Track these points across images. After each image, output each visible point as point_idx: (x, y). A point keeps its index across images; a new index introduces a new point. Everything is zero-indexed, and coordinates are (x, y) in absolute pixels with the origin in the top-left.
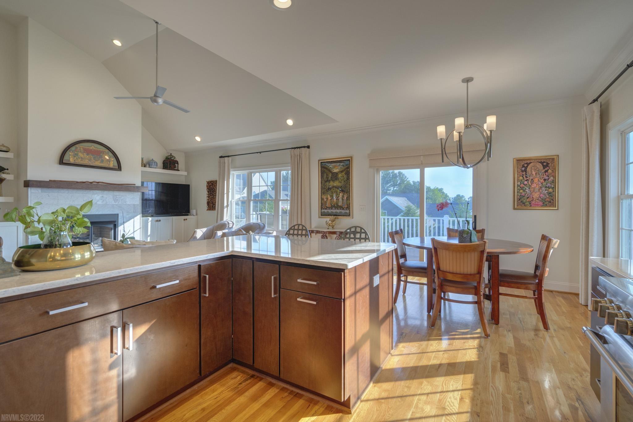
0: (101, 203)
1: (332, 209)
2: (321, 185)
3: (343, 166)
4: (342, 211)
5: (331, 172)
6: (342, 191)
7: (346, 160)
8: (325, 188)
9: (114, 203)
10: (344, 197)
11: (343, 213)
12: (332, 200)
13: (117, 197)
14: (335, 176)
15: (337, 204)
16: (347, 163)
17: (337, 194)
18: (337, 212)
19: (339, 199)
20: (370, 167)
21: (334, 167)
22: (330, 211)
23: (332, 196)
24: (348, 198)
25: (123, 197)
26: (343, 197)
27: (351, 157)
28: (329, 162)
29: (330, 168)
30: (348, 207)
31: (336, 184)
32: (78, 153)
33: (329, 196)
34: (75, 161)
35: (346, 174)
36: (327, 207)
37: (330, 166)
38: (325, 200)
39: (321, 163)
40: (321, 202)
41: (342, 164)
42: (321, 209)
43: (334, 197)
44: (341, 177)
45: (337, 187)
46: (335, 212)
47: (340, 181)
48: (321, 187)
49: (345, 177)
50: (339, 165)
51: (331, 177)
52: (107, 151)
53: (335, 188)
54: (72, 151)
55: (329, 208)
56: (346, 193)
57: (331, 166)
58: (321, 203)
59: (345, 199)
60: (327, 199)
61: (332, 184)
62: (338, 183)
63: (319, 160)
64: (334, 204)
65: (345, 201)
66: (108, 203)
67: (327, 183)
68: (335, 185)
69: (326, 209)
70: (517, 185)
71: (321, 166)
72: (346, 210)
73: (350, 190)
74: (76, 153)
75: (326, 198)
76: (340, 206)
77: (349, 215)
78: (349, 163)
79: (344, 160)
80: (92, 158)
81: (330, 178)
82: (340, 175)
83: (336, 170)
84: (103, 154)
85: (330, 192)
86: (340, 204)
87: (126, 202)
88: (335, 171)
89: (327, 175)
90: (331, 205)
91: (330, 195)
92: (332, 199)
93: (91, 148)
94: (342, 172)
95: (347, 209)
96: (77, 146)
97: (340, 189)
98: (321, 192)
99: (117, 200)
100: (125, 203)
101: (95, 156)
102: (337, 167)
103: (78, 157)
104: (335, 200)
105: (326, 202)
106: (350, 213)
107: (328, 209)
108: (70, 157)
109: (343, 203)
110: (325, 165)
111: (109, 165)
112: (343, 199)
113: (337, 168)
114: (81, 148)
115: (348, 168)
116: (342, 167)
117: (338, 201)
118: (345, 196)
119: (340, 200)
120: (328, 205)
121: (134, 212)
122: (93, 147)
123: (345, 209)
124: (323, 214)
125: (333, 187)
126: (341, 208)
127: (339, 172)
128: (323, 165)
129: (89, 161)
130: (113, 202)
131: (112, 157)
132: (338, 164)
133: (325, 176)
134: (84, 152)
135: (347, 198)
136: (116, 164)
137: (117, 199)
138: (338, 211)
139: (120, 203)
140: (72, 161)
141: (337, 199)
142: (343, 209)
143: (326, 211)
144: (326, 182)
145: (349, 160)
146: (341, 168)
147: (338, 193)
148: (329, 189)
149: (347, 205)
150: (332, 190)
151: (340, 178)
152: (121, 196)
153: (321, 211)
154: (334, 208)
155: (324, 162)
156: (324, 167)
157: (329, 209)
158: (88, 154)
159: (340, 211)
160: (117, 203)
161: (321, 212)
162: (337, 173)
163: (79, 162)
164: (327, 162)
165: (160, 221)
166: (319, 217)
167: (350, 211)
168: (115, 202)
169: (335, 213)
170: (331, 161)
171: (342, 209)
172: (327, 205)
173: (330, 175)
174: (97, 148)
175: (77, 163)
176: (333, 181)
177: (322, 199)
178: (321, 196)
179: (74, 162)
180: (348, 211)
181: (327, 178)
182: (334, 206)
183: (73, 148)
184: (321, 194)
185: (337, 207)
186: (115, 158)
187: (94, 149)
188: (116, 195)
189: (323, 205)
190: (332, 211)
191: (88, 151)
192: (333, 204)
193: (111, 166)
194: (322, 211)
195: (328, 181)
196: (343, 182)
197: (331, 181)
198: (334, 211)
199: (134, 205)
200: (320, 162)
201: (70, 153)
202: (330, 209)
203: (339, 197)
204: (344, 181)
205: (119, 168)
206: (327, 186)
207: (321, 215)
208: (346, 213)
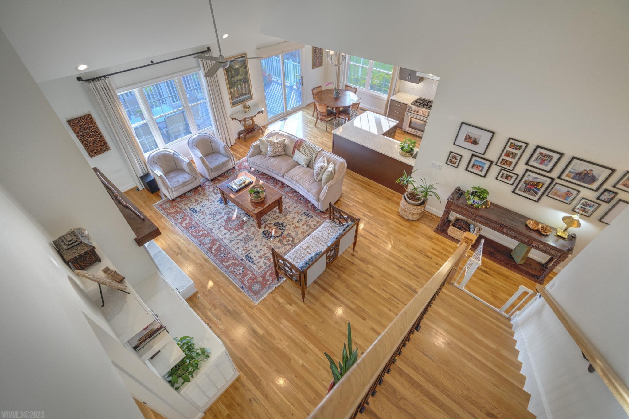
5: (233, 69)
6: (244, 82)
7: (242, 57)
8: (231, 84)
11: (247, 98)
14: (237, 71)
15: (242, 92)
16: (243, 59)
17: (241, 86)
21: (235, 64)
23: (238, 88)
24: (249, 86)
26: (245, 86)
27: (246, 54)
29: (233, 65)
30: (250, 93)
31: (239, 77)
33: (235, 89)
35: (244, 68)
36: (236, 97)
40: (231, 95)
41: (240, 61)
44: (242, 71)
45: (240, 80)
46: (242, 99)
47: (241, 75)
48: (228, 83)
49: (244, 70)
51: (235, 73)
53: (238, 81)
55: (237, 97)
56: (247, 83)
59: (247, 87)
60: (234, 91)
61: (236, 78)
65: (247, 89)
67: (233, 79)
68: (238, 78)
69: (235, 99)
70: (313, 57)
72: (249, 95)
73: (248, 80)
76: (244, 93)
78: (245, 59)
81: (234, 74)
82: (240, 70)
85: (236, 85)
86: (244, 92)
88: (236, 67)
89: (231, 72)
90: (238, 95)
91: (236, 87)
92: (238, 90)
94: (241, 67)
97: (242, 81)
98: (229, 87)
102: (237, 64)
104: (240, 90)
105: (234, 94)
109: (246, 91)
112: (245, 88)
115: (245, 62)
116: (241, 63)
120: (236, 95)
124: (234, 104)
126: (245, 94)
127: (239, 67)
132: (238, 61)
133: (230, 74)
138: (243, 97)
141: (242, 89)
142: (247, 95)
143: (236, 101)
144: (231, 78)
145: (245, 56)
147: (242, 84)
148: (235, 83)
149: (249, 91)
150: (237, 83)
151: (241, 73)
154: (240, 96)
159: (245, 96)
161: (232, 103)
162: (238, 69)
166: (232, 107)
167: (251, 95)
169: (242, 100)
173: (233, 72)
176: (236, 76)
177: (231, 93)
178: (230, 91)
181: (232, 74)
182: (241, 95)
184: (229, 89)
185: (243, 94)
189: (232, 97)
190: (239, 99)
194: (233, 101)
195: (233, 77)
198: (241, 98)
204: (244, 74)
206: (233, 81)
207: (233, 105)
208: (249, 97)
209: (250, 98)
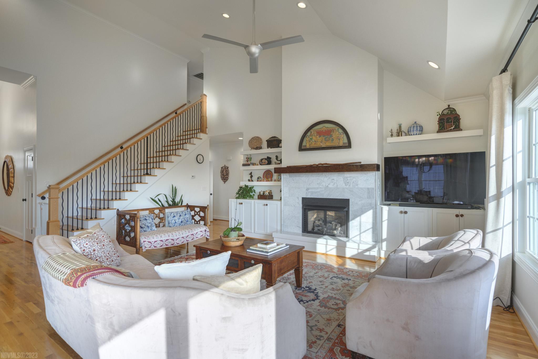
0: (333, 187)
9: (345, 187)
13: (348, 179)
25: (354, 179)
32: (312, 138)
34: (310, 145)
52: (337, 128)
54: (308, 137)
66: (338, 187)
74: (311, 137)
80: (324, 139)
84: (333, 132)
87: (357, 185)
93: (323, 129)
96: (312, 130)
99: (348, 183)
100: (356, 187)
101: (326, 136)
103: (313, 141)
108: (306, 143)
111: (339, 144)
114: (315, 132)
121: (368, 198)
122: (324, 127)
129: (321, 143)
130: (344, 185)
131: (342, 134)
134: (317, 135)
136: (346, 140)
137: (348, 181)
139: (351, 186)
140: (308, 146)
152: (352, 178)
158: (320, 137)
160: (347, 187)
163: (313, 145)
165: (406, 212)
168: (346, 185)
174: (328, 128)
175: (311, 147)
179: (309, 147)
183: (309, 134)
186: (344, 135)
187: (325, 129)
188: (347, 177)
191: (320, 133)
193: (341, 144)
199: (368, 189)
201: (307, 139)
205: (349, 145)
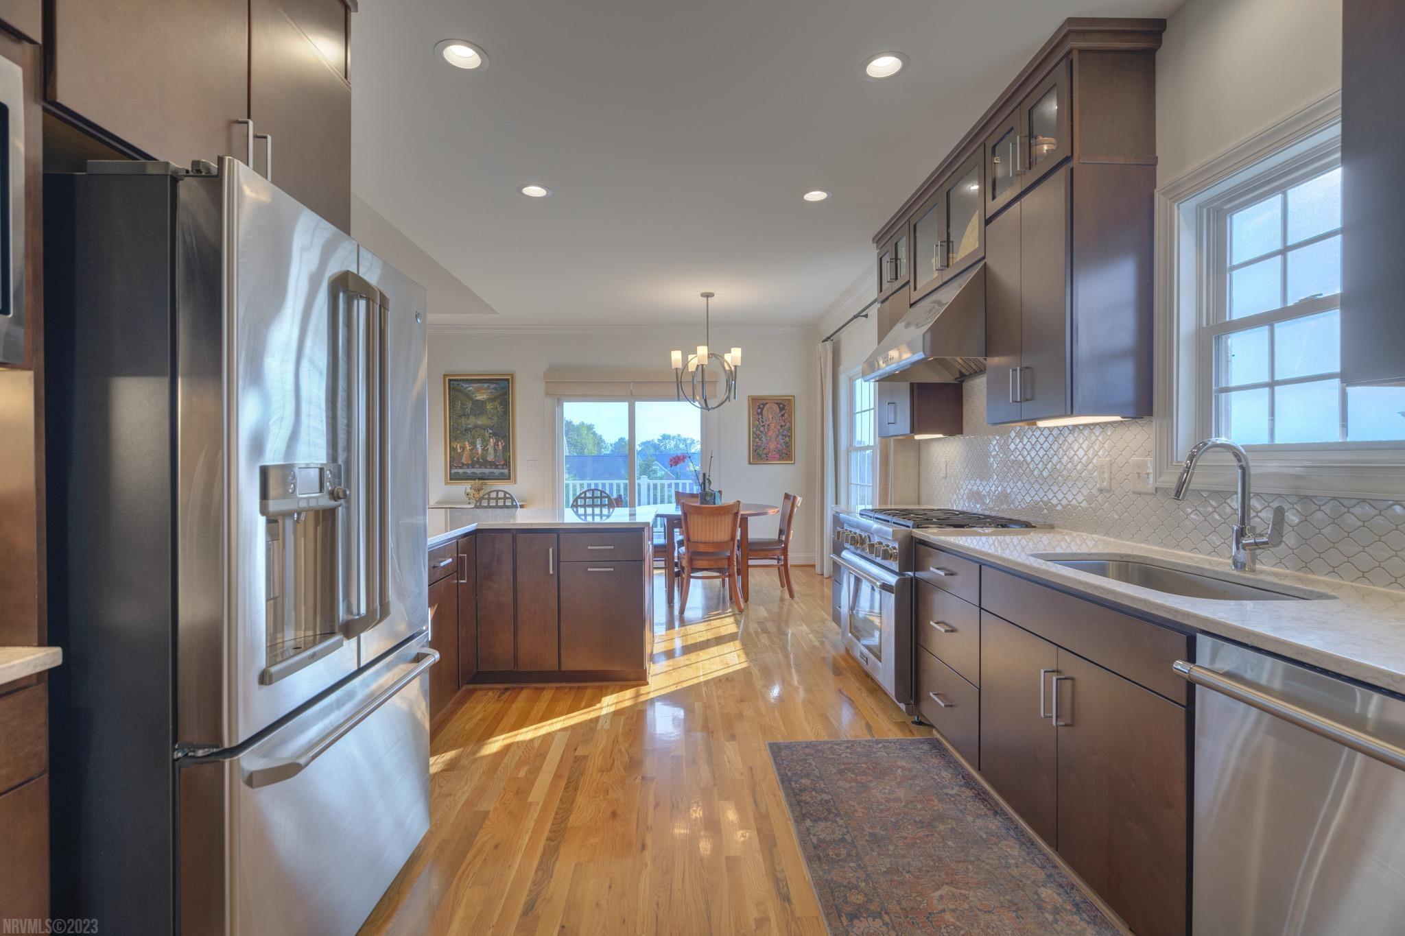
1: (473, 467)
2: (450, 423)
3: (495, 388)
4: (495, 471)
5: (471, 399)
6: (494, 434)
7: (501, 380)
8: (458, 429)
10: (498, 445)
11: (497, 474)
12: (474, 451)
14: (479, 408)
15: (484, 457)
16: (503, 384)
17: (483, 440)
18: (485, 473)
19: (488, 449)
20: (547, 395)
21: (478, 390)
22: (469, 471)
23: (474, 445)
24: (506, 448)
26: (496, 444)
27: (512, 376)
28: (467, 380)
29: (470, 391)
30: (507, 463)
31: (481, 421)
33: (467, 443)
35: (501, 404)
36: (463, 464)
37: (468, 387)
38: (459, 451)
39: (450, 380)
40: (450, 454)
41: (492, 386)
42: (451, 468)
43: (479, 446)
44: (493, 409)
45: (484, 428)
46: (481, 473)
47: (490, 416)
48: (450, 426)
49: (500, 409)
50: (488, 388)
51: (471, 409)
53: (478, 429)
55: (468, 466)
56: (503, 438)
57: (470, 388)
58: (450, 457)
59: (501, 448)
60: (463, 448)
61: (472, 421)
62: (487, 419)
63: (445, 376)
64: (478, 459)
65: (500, 453)
67: (463, 419)
68: (480, 423)
69: (461, 468)
70: (753, 431)
71: (449, 387)
72: (503, 468)
73: (509, 433)
75: (460, 448)
76: (491, 462)
77: (509, 478)
78: (507, 385)
79: (497, 380)
81: (468, 411)
82: (489, 406)
83: (480, 397)
86: (490, 458)
88: (478, 398)
89: (462, 404)
90: (472, 459)
91: (470, 440)
92: (472, 449)
94: (492, 400)
95: (505, 467)
97: (491, 431)
98: (450, 436)
102: (484, 391)
104: (480, 450)
105: (461, 455)
106: (510, 473)
107: (465, 467)
109: (496, 456)
110: (458, 385)
112: (495, 450)
113: (483, 393)
115: (507, 393)
116: (494, 391)
117: (484, 452)
118: (500, 443)
119: (491, 450)
123: (500, 467)
124: (454, 478)
125: (476, 426)
126: (493, 465)
127: (488, 399)
128: (453, 384)
132: (486, 385)
133: (458, 406)
135: (503, 447)
138: (487, 471)
141: (485, 450)
142: (497, 467)
143: (461, 471)
144: (461, 416)
145: (508, 380)
146: (491, 393)
147: (487, 438)
148: (467, 430)
149: (505, 460)
150: (473, 433)
151: (490, 412)
153: (450, 471)
154: (477, 466)
155: (455, 380)
156: (456, 388)
157: (468, 468)
161: (450, 474)
162: (483, 402)
164: (463, 380)
166: (446, 483)
167: (510, 470)
169: (479, 475)
170: (472, 380)
171: (494, 467)
172: (464, 460)
173: (469, 405)
176: (475, 416)
177: (453, 449)
178: (450, 444)
180: (506, 471)
181: (463, 409)
182: (478, 462)
184: (450, 439)
185: (485, 463)
189: (454, 460)
190: (473, 470)
192: (475, 459)
194: (453, 471)
195: (464, 415)
196: (495, 418)
197: (471, 416)
198: (478, 471)
200: (447, 378)
202: (470, 467)
203: (487, 445)
204: (499, 417)
206: (464, 425)
207: (451, 479)
208: (502, 474)
209: (507, 477)
